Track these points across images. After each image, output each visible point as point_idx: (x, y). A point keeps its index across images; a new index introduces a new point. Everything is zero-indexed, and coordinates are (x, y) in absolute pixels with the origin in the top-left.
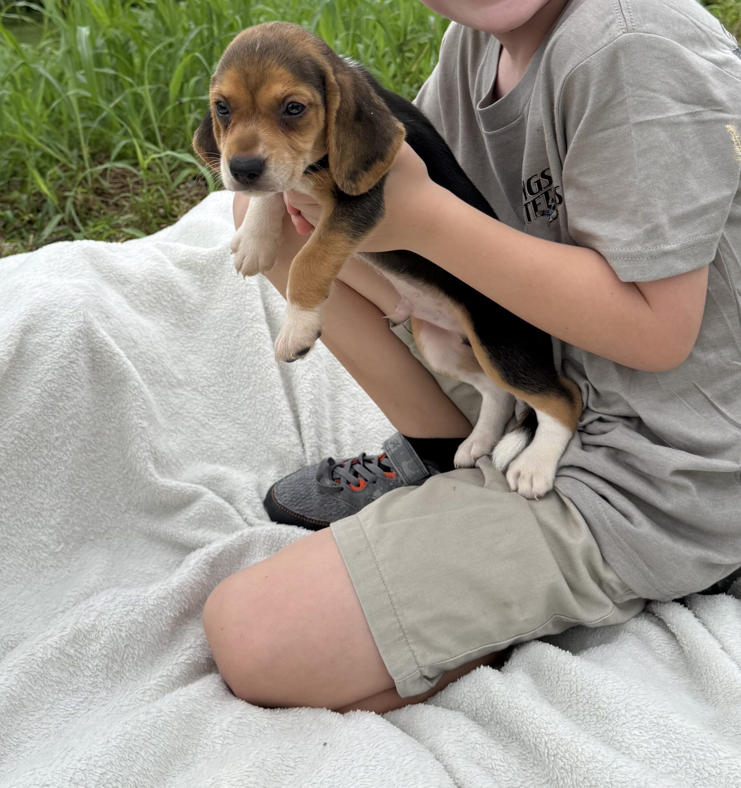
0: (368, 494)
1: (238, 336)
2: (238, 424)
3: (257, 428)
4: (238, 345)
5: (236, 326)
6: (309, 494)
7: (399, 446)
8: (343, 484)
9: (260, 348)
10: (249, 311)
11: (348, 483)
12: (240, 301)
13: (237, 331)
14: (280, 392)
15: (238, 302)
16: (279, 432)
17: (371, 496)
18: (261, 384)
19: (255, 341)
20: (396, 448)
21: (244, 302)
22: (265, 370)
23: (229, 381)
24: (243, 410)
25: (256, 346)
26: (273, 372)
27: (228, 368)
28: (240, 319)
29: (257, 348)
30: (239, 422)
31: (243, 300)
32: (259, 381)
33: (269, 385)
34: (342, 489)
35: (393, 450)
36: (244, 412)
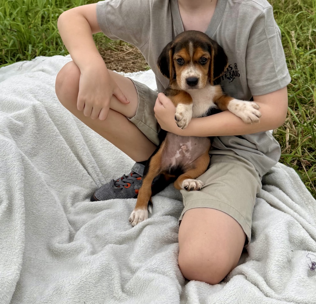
0: (132, 188)
1: (51, 144)
2: (64, 182)
3: (73, 180)
4: (52, 148)
5: (49, 140)
6: (110, 194)
7: (139, 168)
8: (122, 187)
9: (63, 147)
10: (53, 132)
11: (123, 186)
12: (47, 129)
13: (50, 143)
14: (78, 162)
15: (46, 130)
16: (84, 179)
17: (134, 188)
18: (68, 161)
19: (60, 144)
20: (139, 169)
21: (49, 129)
22: (68, 155)
23: (54, 165)
24: (64, 175)
25: (61, 146)
26: (72, 155)
27: (51, 159)
28: (49, 137)
29: (61, 147)
30: (64, 181)
31: (48, 128)
32: (67, 161)
33: (72, 161)
34: (122, 189)
35: (138, 170)
36: (65, 176)
